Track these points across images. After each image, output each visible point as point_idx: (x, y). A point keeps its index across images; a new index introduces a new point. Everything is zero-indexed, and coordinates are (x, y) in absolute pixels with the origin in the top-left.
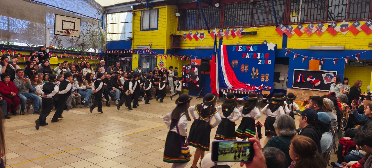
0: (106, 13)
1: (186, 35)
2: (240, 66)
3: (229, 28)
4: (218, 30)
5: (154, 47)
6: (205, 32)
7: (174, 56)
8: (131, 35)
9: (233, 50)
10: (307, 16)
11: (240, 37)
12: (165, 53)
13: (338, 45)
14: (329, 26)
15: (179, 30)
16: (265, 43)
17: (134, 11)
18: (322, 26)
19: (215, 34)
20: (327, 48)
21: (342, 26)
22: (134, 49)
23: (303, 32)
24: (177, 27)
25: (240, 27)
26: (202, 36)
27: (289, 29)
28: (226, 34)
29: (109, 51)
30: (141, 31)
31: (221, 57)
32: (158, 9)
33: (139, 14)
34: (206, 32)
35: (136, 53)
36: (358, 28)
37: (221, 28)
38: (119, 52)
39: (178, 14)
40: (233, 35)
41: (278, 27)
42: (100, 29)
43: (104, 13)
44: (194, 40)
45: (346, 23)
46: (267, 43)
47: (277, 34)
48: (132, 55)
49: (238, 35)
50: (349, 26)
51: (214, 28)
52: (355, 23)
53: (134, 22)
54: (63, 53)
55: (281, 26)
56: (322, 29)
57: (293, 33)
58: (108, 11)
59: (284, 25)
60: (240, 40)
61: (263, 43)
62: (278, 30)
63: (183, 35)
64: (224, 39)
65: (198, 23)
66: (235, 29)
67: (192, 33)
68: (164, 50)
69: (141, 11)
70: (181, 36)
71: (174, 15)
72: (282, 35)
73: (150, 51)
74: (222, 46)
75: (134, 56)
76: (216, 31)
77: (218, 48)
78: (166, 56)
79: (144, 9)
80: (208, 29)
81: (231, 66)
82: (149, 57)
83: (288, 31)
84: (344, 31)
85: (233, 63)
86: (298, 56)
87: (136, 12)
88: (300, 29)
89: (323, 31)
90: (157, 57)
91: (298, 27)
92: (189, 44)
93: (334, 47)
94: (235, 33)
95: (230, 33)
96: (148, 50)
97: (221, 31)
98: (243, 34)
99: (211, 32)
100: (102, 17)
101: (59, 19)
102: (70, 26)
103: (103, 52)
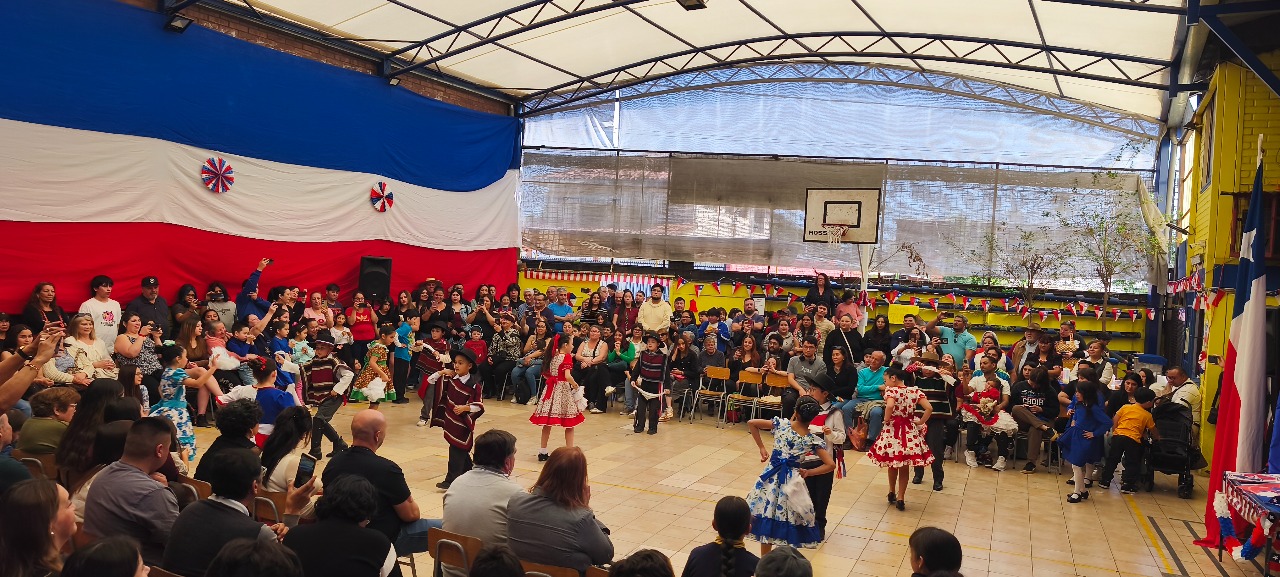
17: (1197, 112)
43: (1165, 141)
54: (942, 293)
100: (1158, 157)
101: (816, 199)
102: (848, 214)
103: (1154, 289)
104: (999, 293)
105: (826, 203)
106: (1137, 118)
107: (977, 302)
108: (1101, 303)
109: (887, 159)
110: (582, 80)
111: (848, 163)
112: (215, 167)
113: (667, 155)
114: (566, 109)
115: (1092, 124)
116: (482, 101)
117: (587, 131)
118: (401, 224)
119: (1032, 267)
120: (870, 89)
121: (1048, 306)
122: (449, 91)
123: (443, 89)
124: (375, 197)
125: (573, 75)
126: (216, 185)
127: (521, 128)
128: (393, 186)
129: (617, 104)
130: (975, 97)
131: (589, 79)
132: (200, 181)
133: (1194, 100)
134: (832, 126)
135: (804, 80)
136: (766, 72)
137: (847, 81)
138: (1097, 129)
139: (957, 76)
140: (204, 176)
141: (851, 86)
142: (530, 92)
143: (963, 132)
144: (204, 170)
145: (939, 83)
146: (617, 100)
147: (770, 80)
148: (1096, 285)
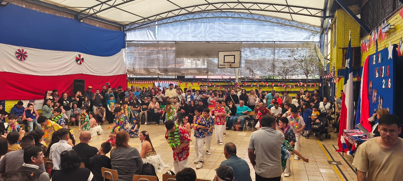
12: (336, 74)
17: (331, 24)
25: (385, 20)
30: (333, 48)
39: (359, 17)
63: (361, 47)
66: (382, 25)
67: (364, 41)
85: (370, 86)
97: (376, 31)
100: (321, 37)
101: (221, 54)
102: (230, 59)
103: (321, 77)
105: (224, 56)
106: (314, 26)
107: (270, 84)
108: (306, 82)
109: (242, 42)
110: (145, 19)
111: (230, 43)
112: (21, 52)
113: (174, 42)
114: (140, 28)
115: (302, 28)
116: (112, 26)
117: (147, 35)
118: (87, 68)
119: (286, 72)
120: (236, 20)
121: (291, 84)
122: (100, 23)
123: (99, 23)
124: (77, 60)
125: (142, 17)
126: (21, 58)
127: (125, 35)
128: (83, 55)
129: (157, 26)
130: (267, 21)
131: (147, 18)
132: (16, 57)
133: (330, 21)
134: (225, 32)
135: (216, 17)
136: (204, 15)
137: (229, 17)
138: (303, 30)
139: (262, 15)
140: (17, 55)
141: (230, 18)
142: (128, 23)
143: (264, 32)
144: (17, 53)
145: (256, 17)
146: (157, 25)
147: (205, 18)
148: (304, 77)
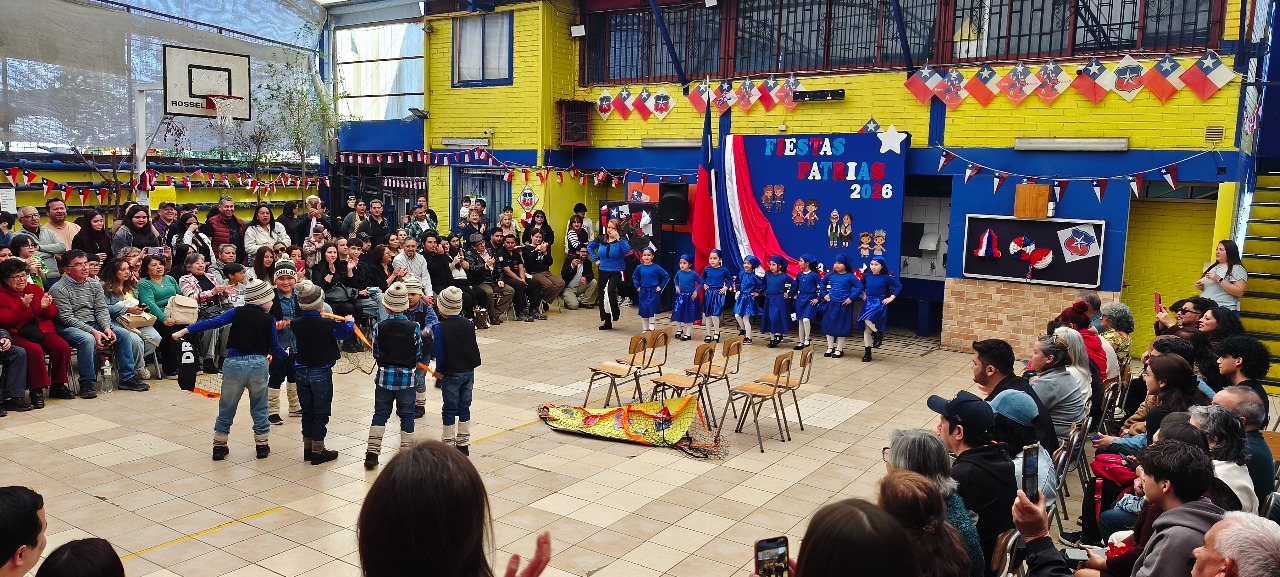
0: (333, 26)
1: (607, 99)
2: (788, 208)
3: (751, 78)
4: (716, 85)
5: (502, 144)
6: (673, 91)
7: (568, 171)
8: (419, 103)
9: (768, 152)
10: (1009, 37)
11: (787, 109)
12: (540, 162)
13: (1109, 133)
14: (1079, 72)
15: (582, 83)
16: (871, 127)
17: (430, 18)
18: (1058, 71)
19: (705, 97)
20: (1074, 143)
21: (1120, 72)
22: (431, 150)
23: (995, 90)
24: (577, 74)
25: (788, 76)
26: (663, 104)
27: (949, 80)
28: (744, 97)
29: (347, 156)
30: (453, 86)
31: (727, 177)
32: (512, 11)
33: (445, 27)
34: (676, 89)
35: (440, 164)
36: (1174, 79)
37: (727, 75)
38: (385, 158)
39: (579, 31)
40: (766, 100)
41: (914, 73)
42: (313, 80)
43: (326, 26)
44: (635, 116)
45: (1134, 62)
46: (877, 127)
47: (912, 96)
48: (427, 170)
49: (782, 100)
50: (1143, 73)
51: (700, 78)
52: (1164, 62)
53: (429, 57)
54: (192, 170)
55: (926, 72)
56: (1056, 82)
57: (964, 94)
58: (338, 18)
59: (935, 70)
60: (790, 118)
61: (866, 127)
62: (915, 87)
63: (599, 103)
64: (736, 115)
65: (648, 59)
66: (771, 82)
67: (629, 95)
68: (535, 152)
69: (454, 19)
70: (592, 105)
71: (567, 32)
72: (928, 103)
73: (488, 156)
74: (729, 139)
75: (433, 172)
76: (709, 89)
77: (716, 143)
78: (544, 173)
79: (464, 12)
80: (683, 79)
81: (761, 206)
82: (483, 175)
83: (947, 90)
84: (1128, 88)
85: (769, 194)
86: (980, 171)
87: (434, 24)
88: (986, 80)
89: (1061, 88)
90: (511, 176)
91: (979, 75)
92: (617, 133)
93: (1097, 140)
94: (773, 94)
95: (756, 95)
96: (481, 151)
97: (726, 86)
98: (799, 97)
99: (691, 90)
100: (321, 40)
101: (178, 60)
102: (215, 83)
103: (327, 159)
104: (233, 169)
105: (191, 66)
108: (300, 174)
109: (129, 8)
119: (258, 141)
121: (269, 179)
148: (294, 157)
